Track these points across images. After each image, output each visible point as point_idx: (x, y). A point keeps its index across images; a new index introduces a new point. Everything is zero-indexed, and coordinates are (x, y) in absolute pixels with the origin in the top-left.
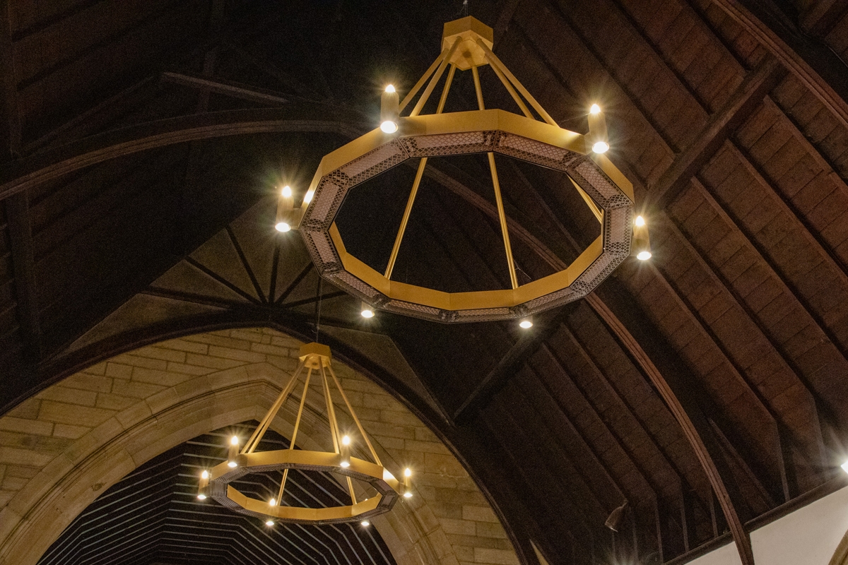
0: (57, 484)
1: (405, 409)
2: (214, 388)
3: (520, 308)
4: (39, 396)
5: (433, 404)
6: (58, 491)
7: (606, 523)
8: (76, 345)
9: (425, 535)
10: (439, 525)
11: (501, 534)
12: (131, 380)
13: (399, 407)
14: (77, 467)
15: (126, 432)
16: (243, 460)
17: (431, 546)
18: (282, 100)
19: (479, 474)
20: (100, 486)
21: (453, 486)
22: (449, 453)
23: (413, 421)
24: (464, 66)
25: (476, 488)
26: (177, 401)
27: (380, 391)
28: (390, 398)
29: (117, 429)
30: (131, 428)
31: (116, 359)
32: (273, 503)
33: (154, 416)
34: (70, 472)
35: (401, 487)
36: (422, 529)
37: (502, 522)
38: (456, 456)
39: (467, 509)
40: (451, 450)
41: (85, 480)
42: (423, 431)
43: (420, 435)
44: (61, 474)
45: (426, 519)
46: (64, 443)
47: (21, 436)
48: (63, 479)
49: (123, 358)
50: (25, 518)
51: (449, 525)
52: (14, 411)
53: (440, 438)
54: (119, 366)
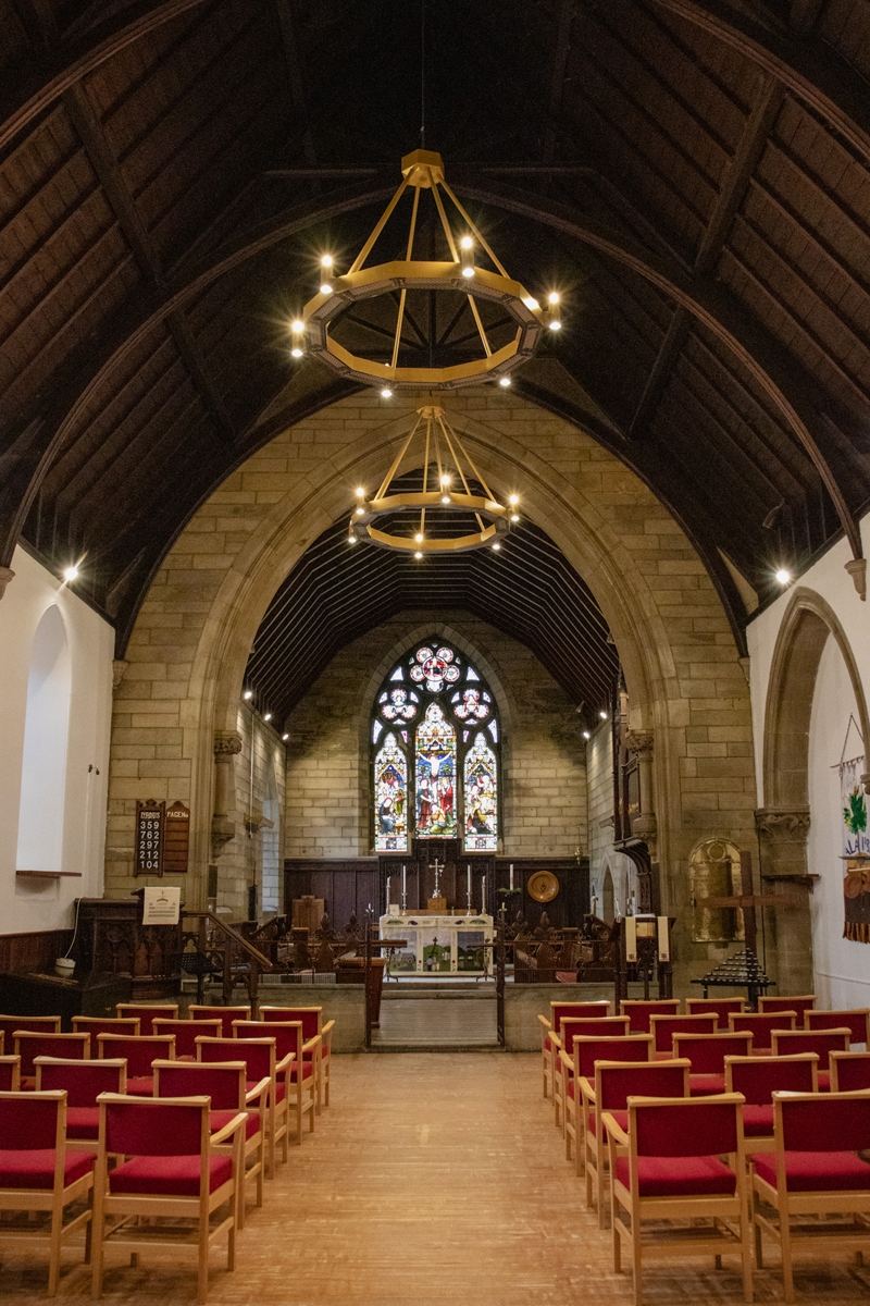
0: (268, 544)
1: (579, 432)
2: (390, 437)
3: (495, 371)
4: (240, 469)
5: (608, 423)
6: (269, 549)
7: (764, 524)
8: (262, 419)
9: (607, 553)
10: (621, 542)
11: (685, 544)
12: (314, 443)
13: (572, 430)
14: (281, 527)
15: (317, 490)
16: (369, 508)
17: (612, 561)
18: (371, 171)
19: (658, 488)
20: (304, 541)
21: (632, 502)
22: (628, 470)
23: (588, 442)
24: (427, 185)
25: (657, 502)
26: (358, 455)
27: (552, 416)
28: (561, 421)
29: (309, 490)
30: (321, 487)
31: (297, 426)
32: (419, 538)
33: (339, 473)
34: (277, 532)
35: (508, 513)
36: (604, 548)
37: (685, 531)
38: (636, 473)
39: (648, 523)
40: (627, 465)
41: (290, 538)
42: (598, 451)
43: (595, 455)
44: (269, 536)
45: (607, 537)
46: (267, 508)
47: (232, 507)
48: (271, 540)
49: (304, 423)
50: (247, 575)
51: (631, 541)
52: (222, 486)
53: (616, 454)
54: (301, 431)
